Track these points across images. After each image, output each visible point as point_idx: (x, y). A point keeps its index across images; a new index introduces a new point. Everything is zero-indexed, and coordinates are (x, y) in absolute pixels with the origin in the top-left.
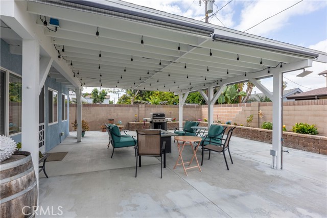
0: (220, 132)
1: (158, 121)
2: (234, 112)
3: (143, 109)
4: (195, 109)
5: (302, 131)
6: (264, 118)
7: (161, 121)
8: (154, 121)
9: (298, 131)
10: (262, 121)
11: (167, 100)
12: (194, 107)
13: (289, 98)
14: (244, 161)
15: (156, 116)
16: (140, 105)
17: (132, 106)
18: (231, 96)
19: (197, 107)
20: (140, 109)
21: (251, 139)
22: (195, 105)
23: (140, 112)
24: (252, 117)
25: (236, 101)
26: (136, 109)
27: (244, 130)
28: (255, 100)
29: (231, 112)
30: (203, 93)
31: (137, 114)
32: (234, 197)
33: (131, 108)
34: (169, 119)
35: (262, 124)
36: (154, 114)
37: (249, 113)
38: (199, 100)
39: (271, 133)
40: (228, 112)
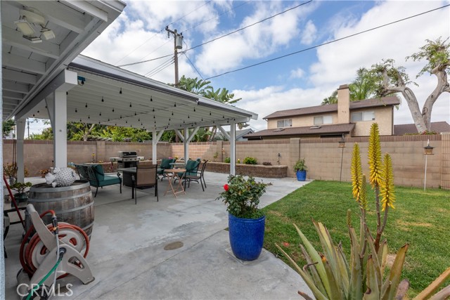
0: (196, 165)
1: (129, 160)
2: (203, 150)
3: (104, 147)
4: (165, 147)
5: (249, 162)
6: (226, 155)
7: (133, 160)
8: (124, 161)
9: (246, 163)
10: (224, 156)
11: (129, 136)
12: (163, 144)
13: (244, 137)
14: (213, 186)
15: (126, 154)
16: (99, 143)
17: (85, 144)
18: (200, 135)
19: (167, 145)
20: (99, 147)
21: (217, 172)
22: (165, 142)
23: (99, 150)
24: (217, 153)
25: (204, 140)
26: (94, 147)
27: (211, 164)
28: (220, 139)
29: (200, 150)
30: (179, 132)
31: (95, 153)
32: (210, 202)
33: (86, 146)
34: (142, 158)
35: (224, 160)
36: (124, 153)
37: (215, 151)
38: (169, 138)
39: (229, 166)
40: (198, 150)
